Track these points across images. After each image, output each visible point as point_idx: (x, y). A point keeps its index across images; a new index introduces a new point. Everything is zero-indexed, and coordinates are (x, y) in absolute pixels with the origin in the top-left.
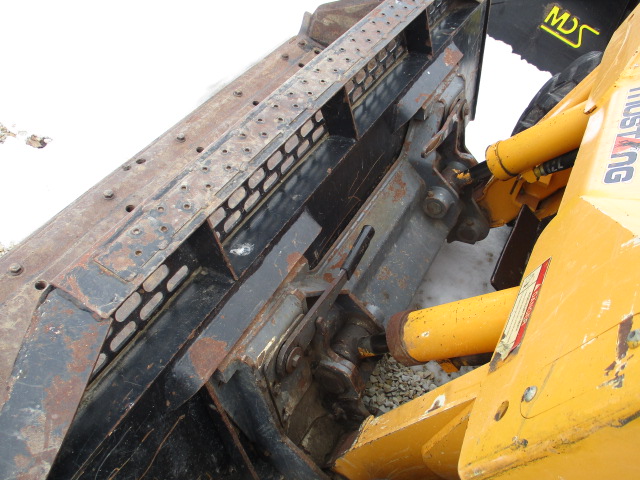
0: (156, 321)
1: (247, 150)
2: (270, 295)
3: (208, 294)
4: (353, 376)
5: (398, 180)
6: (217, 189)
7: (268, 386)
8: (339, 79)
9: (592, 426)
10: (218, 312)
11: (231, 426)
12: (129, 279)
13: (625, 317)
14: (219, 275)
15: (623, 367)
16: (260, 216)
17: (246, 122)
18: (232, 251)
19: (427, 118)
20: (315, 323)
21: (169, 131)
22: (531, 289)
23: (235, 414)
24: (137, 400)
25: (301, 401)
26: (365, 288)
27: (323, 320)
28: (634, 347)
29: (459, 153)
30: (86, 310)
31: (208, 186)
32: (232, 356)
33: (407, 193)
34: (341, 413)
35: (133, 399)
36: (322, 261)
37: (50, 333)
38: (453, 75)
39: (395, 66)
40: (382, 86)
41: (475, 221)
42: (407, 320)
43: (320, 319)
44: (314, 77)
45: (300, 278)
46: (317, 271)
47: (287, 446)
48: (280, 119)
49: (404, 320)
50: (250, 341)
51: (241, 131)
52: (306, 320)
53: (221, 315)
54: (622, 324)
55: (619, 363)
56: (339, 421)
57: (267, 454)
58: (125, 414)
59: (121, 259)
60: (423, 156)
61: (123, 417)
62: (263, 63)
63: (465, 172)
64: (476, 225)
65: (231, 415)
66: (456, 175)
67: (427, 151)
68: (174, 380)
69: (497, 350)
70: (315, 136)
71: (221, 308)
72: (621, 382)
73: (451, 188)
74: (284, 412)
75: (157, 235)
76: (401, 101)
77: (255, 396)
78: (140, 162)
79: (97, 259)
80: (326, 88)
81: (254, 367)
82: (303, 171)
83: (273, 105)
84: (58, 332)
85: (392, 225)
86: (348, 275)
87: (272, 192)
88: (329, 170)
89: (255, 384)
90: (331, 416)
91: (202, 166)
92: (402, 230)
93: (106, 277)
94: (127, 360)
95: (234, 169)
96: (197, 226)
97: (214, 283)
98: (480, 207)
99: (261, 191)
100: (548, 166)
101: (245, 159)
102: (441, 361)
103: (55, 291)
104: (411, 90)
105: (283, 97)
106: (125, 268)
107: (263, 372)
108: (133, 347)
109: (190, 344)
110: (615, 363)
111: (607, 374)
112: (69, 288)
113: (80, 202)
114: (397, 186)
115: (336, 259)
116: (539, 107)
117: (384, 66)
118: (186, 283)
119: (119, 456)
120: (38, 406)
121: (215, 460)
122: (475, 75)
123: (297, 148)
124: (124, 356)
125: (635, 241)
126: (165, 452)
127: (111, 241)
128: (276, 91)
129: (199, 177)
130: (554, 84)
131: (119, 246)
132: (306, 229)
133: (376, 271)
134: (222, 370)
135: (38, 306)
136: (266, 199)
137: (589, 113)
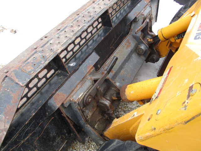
0: (43, 87)
1: (73, 31)
2: (81, 79)
3: (60, 79)
4: (110, 106)
5: (128, 41)
6: (62, 44)
7: (81, 108)
8: (106, 7)
9: (176, 124)
10: (63, 84)
11: (69, 121)
12: (31, 73)
13: (191, 85)
14: (64, 72)
15: (187, 103)
16: (80, 53)
17: (73, 22)
18: (69, 65)
19: (138, 20)
20: (97, 88)
21: (56, 27)
22: (165, 77)
23: (71, 117)
24: (36, 112)
25: (94, 113)
26: (116, 77)
27: (99, 88)
28: (192, 96)
29: (149, 32)
30: (17, 83)
31: (59, 43)
32: (68, 99)
33: (131, 46)
34: (107, 117)
35: (34, 112)
36: (101, 68)
37: (6, 91)
38: (148, 6)
39: (127, 3)
40: (123, 10)
41: (155, 55)
42: (127, 88)
43: (98, 87)
44: (97, 6)
45: (91, 74)
46: (99, 72)
47: (88, 128)
48: (85, 21)
49: (126, 87)
50: (74, 94)
51: (71, 25)
52: (93, 87)
53: (64, 86)
54: (190, 87)
55: (187, 101)
56: (107, 120)
57: (83, 130)
58: (32, 117)
59: (29, 67)
60: (136, 33)
61: (31, 118)
62: (86, 4)
63: (151, 39)
64: (155, 57)
65: (70, 118)
66: (148, 40)
67: (137, 32)
68: (49, 106)
69: (153, 97)
70: (99, 27)
71: (64, 83)
72: (186, 108)
73: (146, 44)
74: (87, 117)
75: (41, 59)
76: (129, 15)
77: (77, 112)
78: (46, 37)
79: (21, 67)
80: (101, 10)
81: (75, 102)
82: (95, 38)
83: (82, 16)
84: (8, 91)
85: (125, 57)
86: (108, 72)
87: (84, 45)
88: (103, 38)
89: (76, 108)
90: (104, 118)
91: (57, 36)
92: (129, 58)
93: (24, 73)
94: (33, 99)
95: (68, 37)
96: (55, 56)
97: (62, 75)
98: (157, 51)
99: (80, 45)
100: (179, 36)
101: (72, 34)
102: (138, 101)
103: (7, 77)
104: (132, 11)
105: (86, 13)
106: (30, 70)
107: (79, 104)
108: (36, 96)
109: (54, 95)
110: (185, 101)
111: (182, 105)
112: (11, 76)
113: (27, 50)
114: (128, 44)
115: (106, 68)
116: (178, 16)
117: (123, 3)
118: (54, 75)
119: (30, 130)
120: (2, 114)
121: (65, 131)
122: (156, 6)
123: (92, 31)
124: (33, 98)
125: (199, 58)
126: (47, 129)
127: (26, 61)
128: (84, 11)
129: (56, 40)
130: (183, 8)
131: (29, 63)
132: (94, 58)
133: (120, 72)
134: (65, 103)
135: (2, 82)
136: (81, 48)
137: (192, 16)
